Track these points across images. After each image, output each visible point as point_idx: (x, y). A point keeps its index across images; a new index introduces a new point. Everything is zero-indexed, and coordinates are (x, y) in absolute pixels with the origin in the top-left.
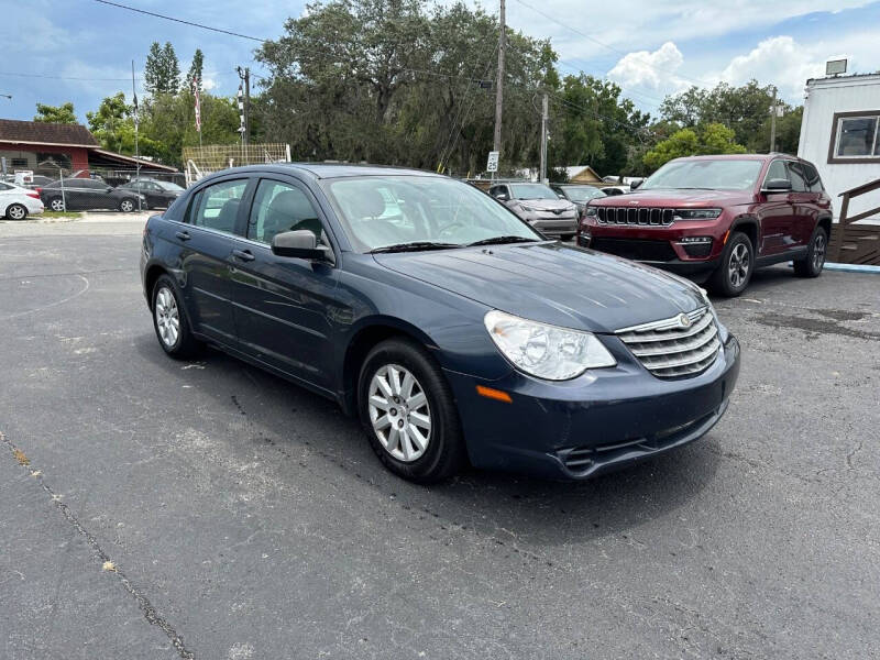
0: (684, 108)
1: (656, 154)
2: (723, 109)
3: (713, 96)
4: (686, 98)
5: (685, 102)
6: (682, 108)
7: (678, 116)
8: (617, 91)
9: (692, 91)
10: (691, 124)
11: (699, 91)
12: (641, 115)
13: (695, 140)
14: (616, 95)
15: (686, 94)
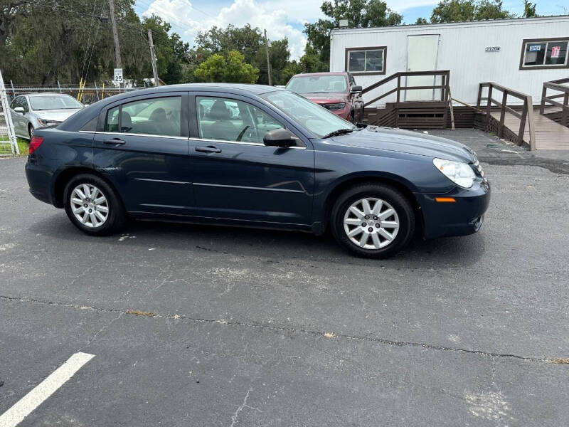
0: (211, 40)
1: (201, 70)
2: (234, 41)
3: (226, 33)
4: (211, 33)
5: (211, 36)
6: (209, 40)
7: (208, 45)
8: (168, 27)
9: (214, 30)
10: (216, 51)
11: (218, 29)
12: (183, 44)
13: (224, 61)
14: (168, 30)
15: (210, 31)
